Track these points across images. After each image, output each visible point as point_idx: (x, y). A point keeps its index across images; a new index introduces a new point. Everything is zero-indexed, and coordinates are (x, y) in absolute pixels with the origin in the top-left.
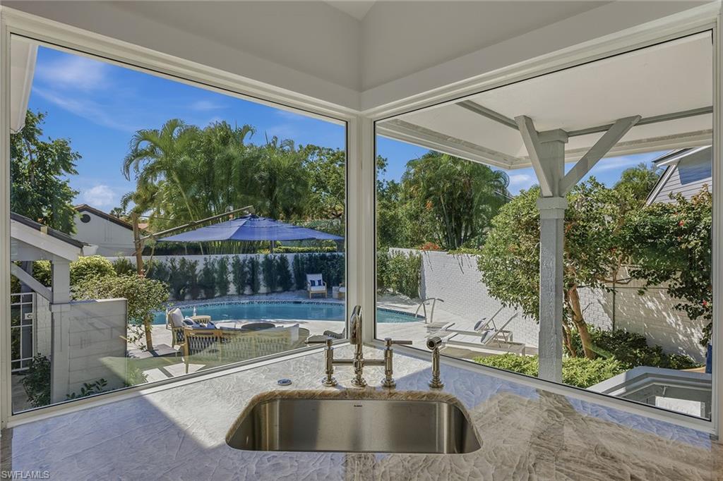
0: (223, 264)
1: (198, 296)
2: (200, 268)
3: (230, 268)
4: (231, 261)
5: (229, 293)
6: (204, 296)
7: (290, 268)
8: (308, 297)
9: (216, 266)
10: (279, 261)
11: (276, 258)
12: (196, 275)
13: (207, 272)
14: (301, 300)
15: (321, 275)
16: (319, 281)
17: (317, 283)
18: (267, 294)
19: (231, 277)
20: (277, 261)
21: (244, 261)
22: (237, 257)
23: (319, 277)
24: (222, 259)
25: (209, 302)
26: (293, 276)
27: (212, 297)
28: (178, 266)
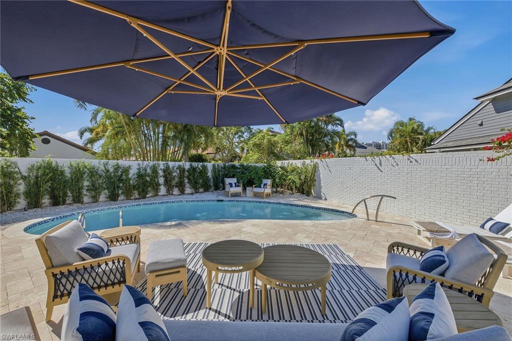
0: (155, 170)
1: (132, 196)
2: (133, 172)
3: (161, 173)
4: (162, 167)
5: (160, 194)
6: (137, 196)
7: (210, 174)
8: (228, 196)
9: (149, 171)
10: (201, 168)
11: (199, 166)
12: (130, 179)
13: (140, 176)
14: (221, 198)
15: (236, 179)
16: (235, 183)
17: (234, 185)
18: (192, 194)
19: (161, 180)
20: (199, 169)
21: (173, 167)
22: (167, 164)
23: (234, 180)
24: (154, 166)
25: (142, 202)
26: (212, 180)
27: (144, 197)
28: (111, 170)
